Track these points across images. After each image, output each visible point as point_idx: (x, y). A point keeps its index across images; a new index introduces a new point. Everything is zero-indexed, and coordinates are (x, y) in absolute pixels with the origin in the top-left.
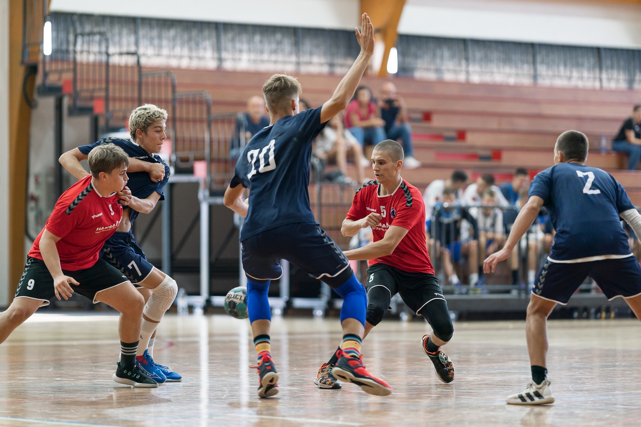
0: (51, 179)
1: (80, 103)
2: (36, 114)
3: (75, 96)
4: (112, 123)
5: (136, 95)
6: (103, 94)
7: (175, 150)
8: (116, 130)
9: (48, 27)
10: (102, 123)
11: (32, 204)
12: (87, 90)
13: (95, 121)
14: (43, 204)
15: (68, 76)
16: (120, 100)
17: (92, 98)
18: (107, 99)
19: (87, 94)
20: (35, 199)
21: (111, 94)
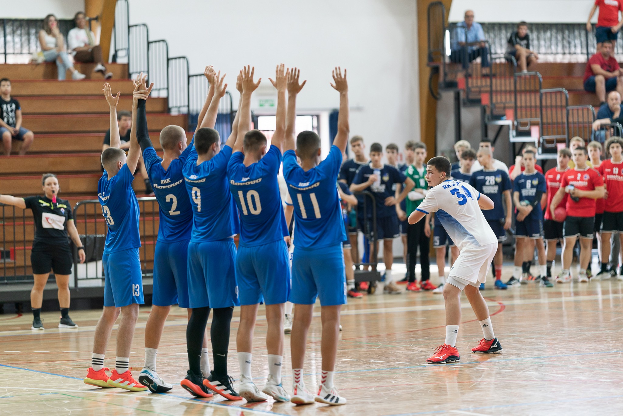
1: (472, 97)
2: (440, 104)
3: (468, 91)
4: (496, 112)
5: (513, 88)
6: (488, 89)
7: (542, 134)
8: (499, 117)
9: (447, 33)
10: (488, 112)
12: (477, 87)
13: (484, 111)
16: (501, 92)
17: (480, 92)
18: (491, 92)
19: (477, 89)
21: (494, 88)
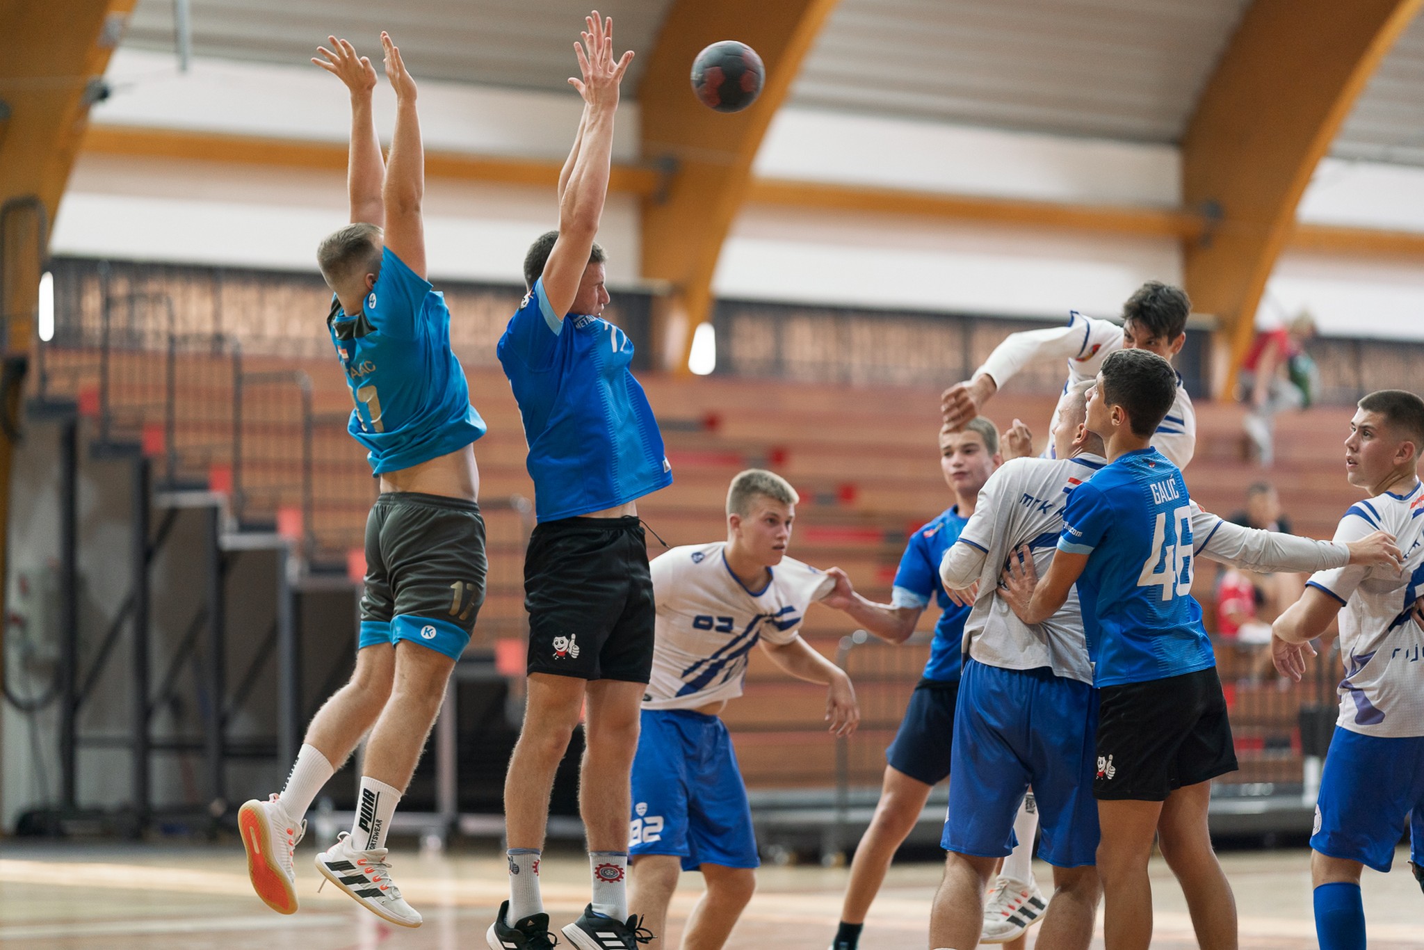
0: (53, 584)
1: (115, 434)
2: (21, 454)
3: (105, 420)
5: (229, 417)
6: (161, 417)
9: (47, 285)
10: (159, 472)
11: (13, 632)
12: (130, 408)
13: (143, 470)
14: (36, 633)
15: (89, 382)
16: (198, 426)
17: (140, 425)
18: (169, 427)
19: (130, 417)
20: (20, 622)
21: (178, 416)
